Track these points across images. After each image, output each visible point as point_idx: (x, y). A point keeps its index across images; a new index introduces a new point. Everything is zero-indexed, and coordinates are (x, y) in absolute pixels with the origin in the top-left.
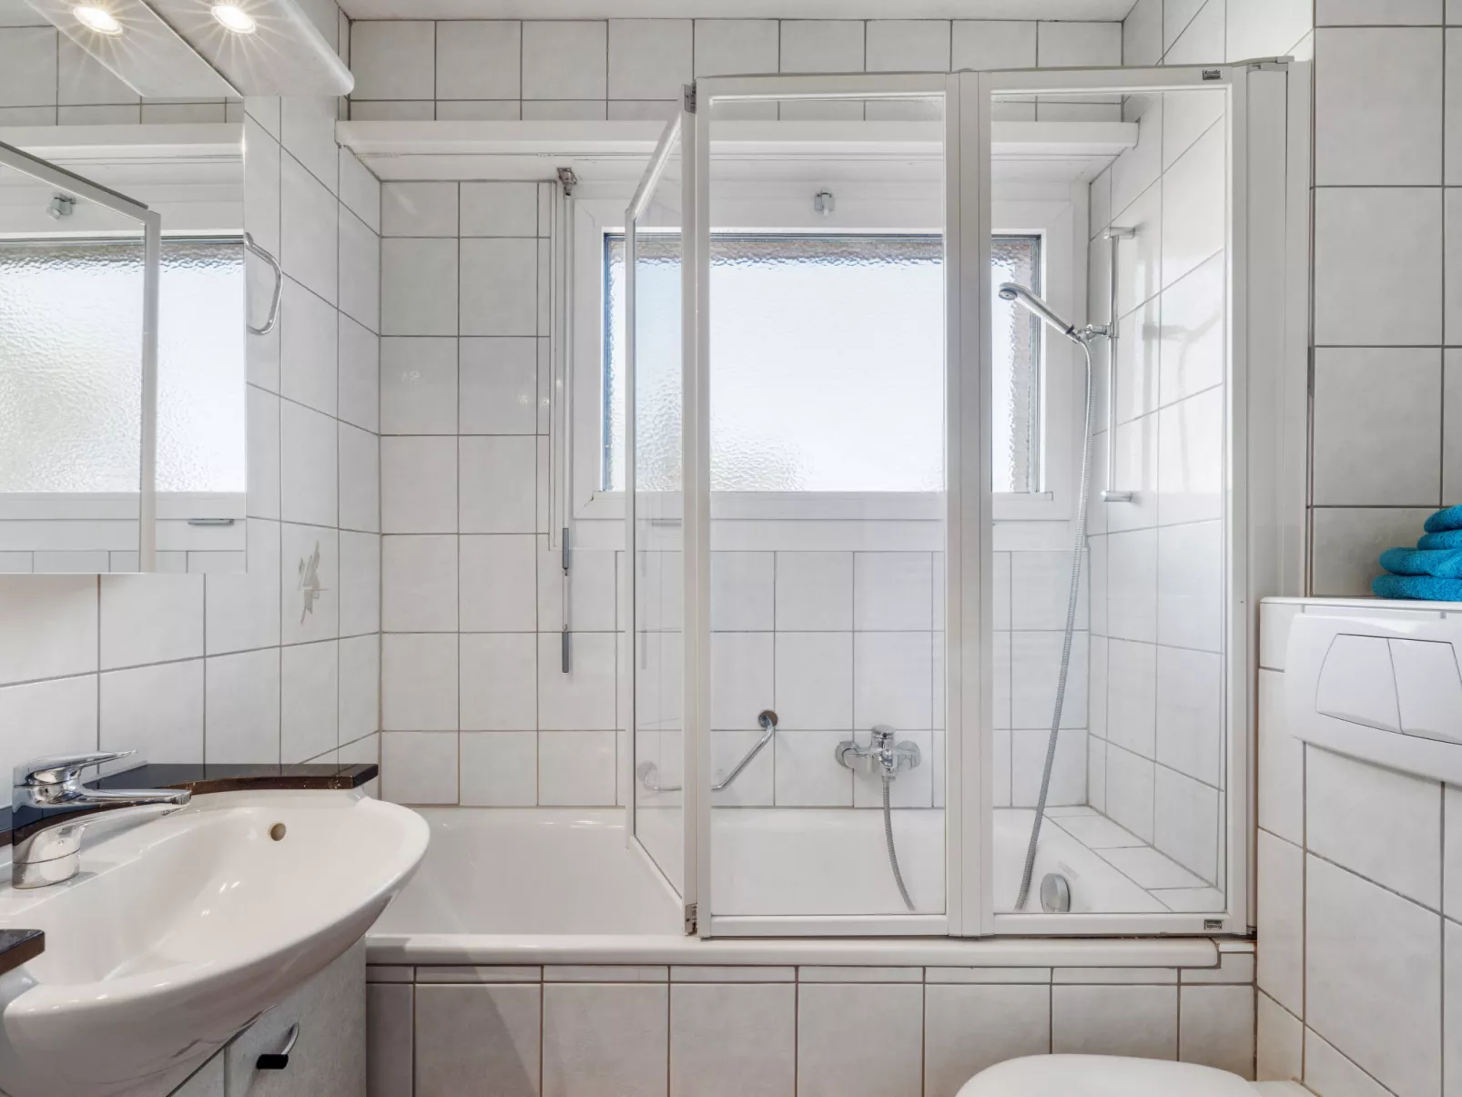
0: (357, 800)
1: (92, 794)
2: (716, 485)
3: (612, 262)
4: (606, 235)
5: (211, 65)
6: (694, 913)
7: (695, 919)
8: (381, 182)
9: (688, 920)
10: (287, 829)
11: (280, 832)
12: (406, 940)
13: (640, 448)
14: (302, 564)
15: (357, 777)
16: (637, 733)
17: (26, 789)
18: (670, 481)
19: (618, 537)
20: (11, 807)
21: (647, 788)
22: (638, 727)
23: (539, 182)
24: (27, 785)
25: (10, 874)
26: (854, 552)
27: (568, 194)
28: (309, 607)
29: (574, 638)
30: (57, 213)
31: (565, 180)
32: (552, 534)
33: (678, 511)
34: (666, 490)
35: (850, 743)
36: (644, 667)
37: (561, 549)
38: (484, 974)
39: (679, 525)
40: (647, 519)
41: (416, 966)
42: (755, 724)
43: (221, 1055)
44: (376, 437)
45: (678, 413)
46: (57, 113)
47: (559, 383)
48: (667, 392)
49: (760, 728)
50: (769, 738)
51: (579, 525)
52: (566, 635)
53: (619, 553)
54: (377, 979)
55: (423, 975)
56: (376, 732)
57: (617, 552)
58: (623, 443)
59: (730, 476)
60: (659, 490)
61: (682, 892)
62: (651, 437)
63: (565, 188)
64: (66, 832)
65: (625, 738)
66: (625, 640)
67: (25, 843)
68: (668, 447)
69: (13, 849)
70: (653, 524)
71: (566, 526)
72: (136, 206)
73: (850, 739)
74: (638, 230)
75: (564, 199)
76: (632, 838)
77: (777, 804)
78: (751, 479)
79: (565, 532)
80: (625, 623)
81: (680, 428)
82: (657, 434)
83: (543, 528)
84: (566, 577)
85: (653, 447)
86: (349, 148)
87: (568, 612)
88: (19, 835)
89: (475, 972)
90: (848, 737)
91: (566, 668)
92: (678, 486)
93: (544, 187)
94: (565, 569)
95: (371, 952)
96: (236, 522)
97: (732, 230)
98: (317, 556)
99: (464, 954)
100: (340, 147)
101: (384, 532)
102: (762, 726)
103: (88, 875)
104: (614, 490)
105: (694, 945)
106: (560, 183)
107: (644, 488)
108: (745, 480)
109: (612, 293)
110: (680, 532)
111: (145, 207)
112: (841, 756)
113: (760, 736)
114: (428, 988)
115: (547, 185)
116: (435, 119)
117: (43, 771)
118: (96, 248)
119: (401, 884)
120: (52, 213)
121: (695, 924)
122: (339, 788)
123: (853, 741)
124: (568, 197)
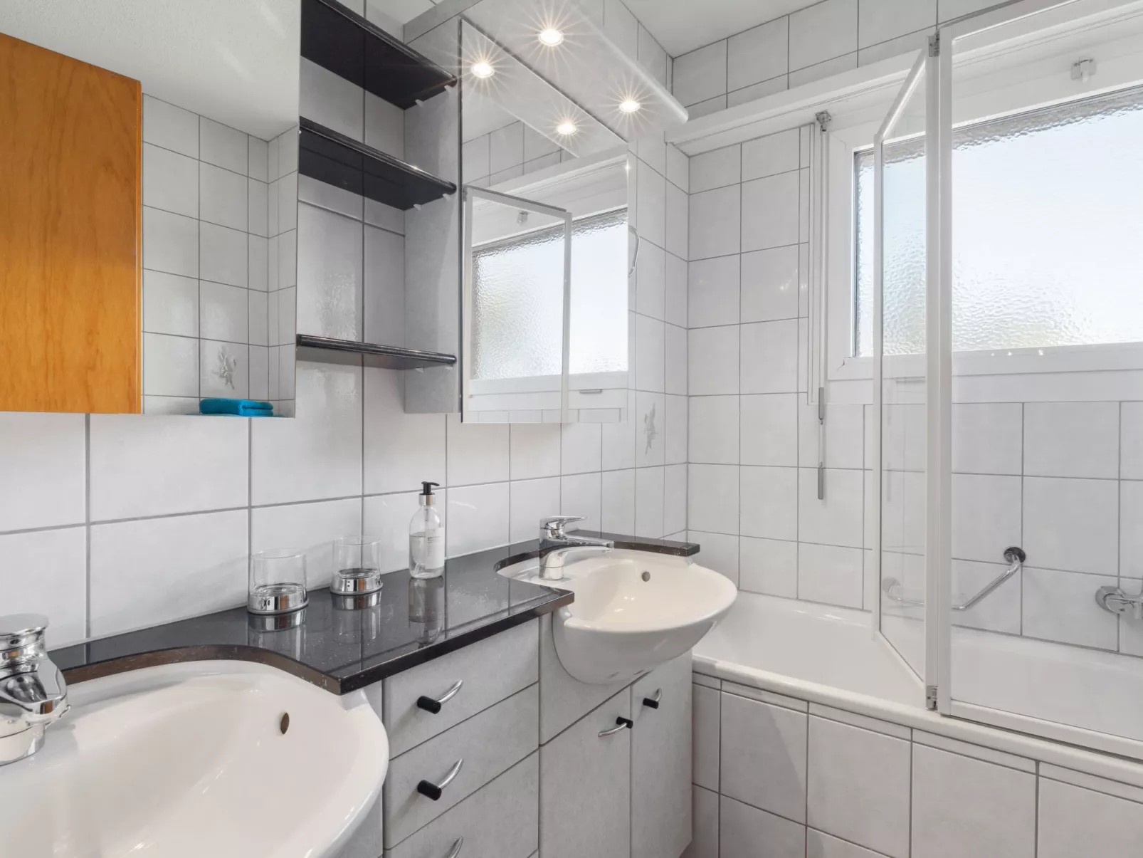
0: (689, 564)
1: (570, 537)
2: (957, 347)
3: (861, 173)
4: (856, 154)
5: (613, 132)
6: (935, 694)
7: (936, 699)
8: (689, 157)
9: (929, 698)
10: (651, 575)
11: (647, 577)
12: (716, 662)
13: (887, 319)
14: (646, 416)
15: (689, 550)
16: (883, 553)
17: (545, 530)
18: (913, 345)
19: (867, 394)
20: (538, 540)
21: (891, 597)
22: (883, 549)
23: (800, 128)
24: (545, 528)
25: (538, 572)
26: (1120, 402)
27: (824, 130)
28: (649, 444)
29: (829, 473)
30: (520, 221)
31: (822, 120)
32: (810, 392)
33: (921, 370)
34: (910, 353)
35: (1115, 589)
36: (889, 499)
37: (817, 404)
38: (766, 696)
39: (923, 382)
40: (892, 379)
41: (722, 680)
42: (1000, 557)
43: (629, 688)
44: (686, 330)
45: (923, 286)
46: (524, 168)
47: (817, 271)
48: (911, 271)
49: (1006, 562)
50: (1015, 571)
51: (832, 385)
52: (821, 470)
53: (866, 407)
54: (697, 682)
55: (726, 686)
56: (684, 530)
57: (864, 405)
58: (871, 319)
59: (974, 337)
60: (903, 353)
61: (923, 677)
62: (896, 309)
63: (822, 127)
64: (560, 554)
65: (872, 556)
66: (872, 478)
67: (544, 558)
68: (912, 317)
69: (541, 562)
70: (898, 382)
71: (822, 387)
72: (559, 211)
73: (1116, 585)
74: (885, 143)
75: (821, 134)
76: (878, 633)
77: (1024, 634)
78: (998, 338)
79: (821, 391)
80: (872, 462)
81: (925, 299)
82: (902, 307)
83: (803, 388)
84: (821, 427)
85: (897, 318)
86: (672, 143)
87: (823, 451)
88: (543, 553)
89: (761, 694)
90: (1113, 582)
91: (821, 495)
92: (922, 350)
93: (805, 130)
94: (821, 419)
95: (694, 664)
96: (604, 392)
97: (977, 121)
98: (654, 410)
99: (752, 679)
100: (666, 143)
101: (690, 394)
102: (1009, 561)
103: (568, 579)
104: (862, 356)
105: (934, 717)
106: (817, 123)
107: (889, 353)
108: (991, 339)
109: (860, 198)
110: (923, 388)
111: (565, 210)
112: (1101, 598)
113: (1004, 569)
114: (729, 695)
115: (808, 128)
116: (727, 108)
117: (552, 522)
118: (535, 237)
119: (720, 617)
120: (518, 222)
121: (935, 703)
122: (679, 555)
123: (1119, 587)
124: (824, 132)
